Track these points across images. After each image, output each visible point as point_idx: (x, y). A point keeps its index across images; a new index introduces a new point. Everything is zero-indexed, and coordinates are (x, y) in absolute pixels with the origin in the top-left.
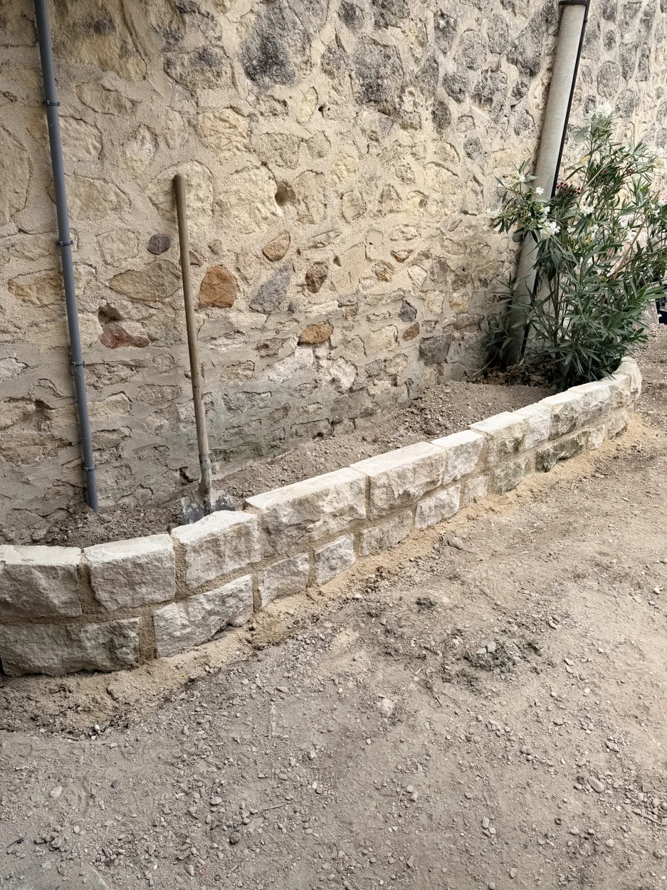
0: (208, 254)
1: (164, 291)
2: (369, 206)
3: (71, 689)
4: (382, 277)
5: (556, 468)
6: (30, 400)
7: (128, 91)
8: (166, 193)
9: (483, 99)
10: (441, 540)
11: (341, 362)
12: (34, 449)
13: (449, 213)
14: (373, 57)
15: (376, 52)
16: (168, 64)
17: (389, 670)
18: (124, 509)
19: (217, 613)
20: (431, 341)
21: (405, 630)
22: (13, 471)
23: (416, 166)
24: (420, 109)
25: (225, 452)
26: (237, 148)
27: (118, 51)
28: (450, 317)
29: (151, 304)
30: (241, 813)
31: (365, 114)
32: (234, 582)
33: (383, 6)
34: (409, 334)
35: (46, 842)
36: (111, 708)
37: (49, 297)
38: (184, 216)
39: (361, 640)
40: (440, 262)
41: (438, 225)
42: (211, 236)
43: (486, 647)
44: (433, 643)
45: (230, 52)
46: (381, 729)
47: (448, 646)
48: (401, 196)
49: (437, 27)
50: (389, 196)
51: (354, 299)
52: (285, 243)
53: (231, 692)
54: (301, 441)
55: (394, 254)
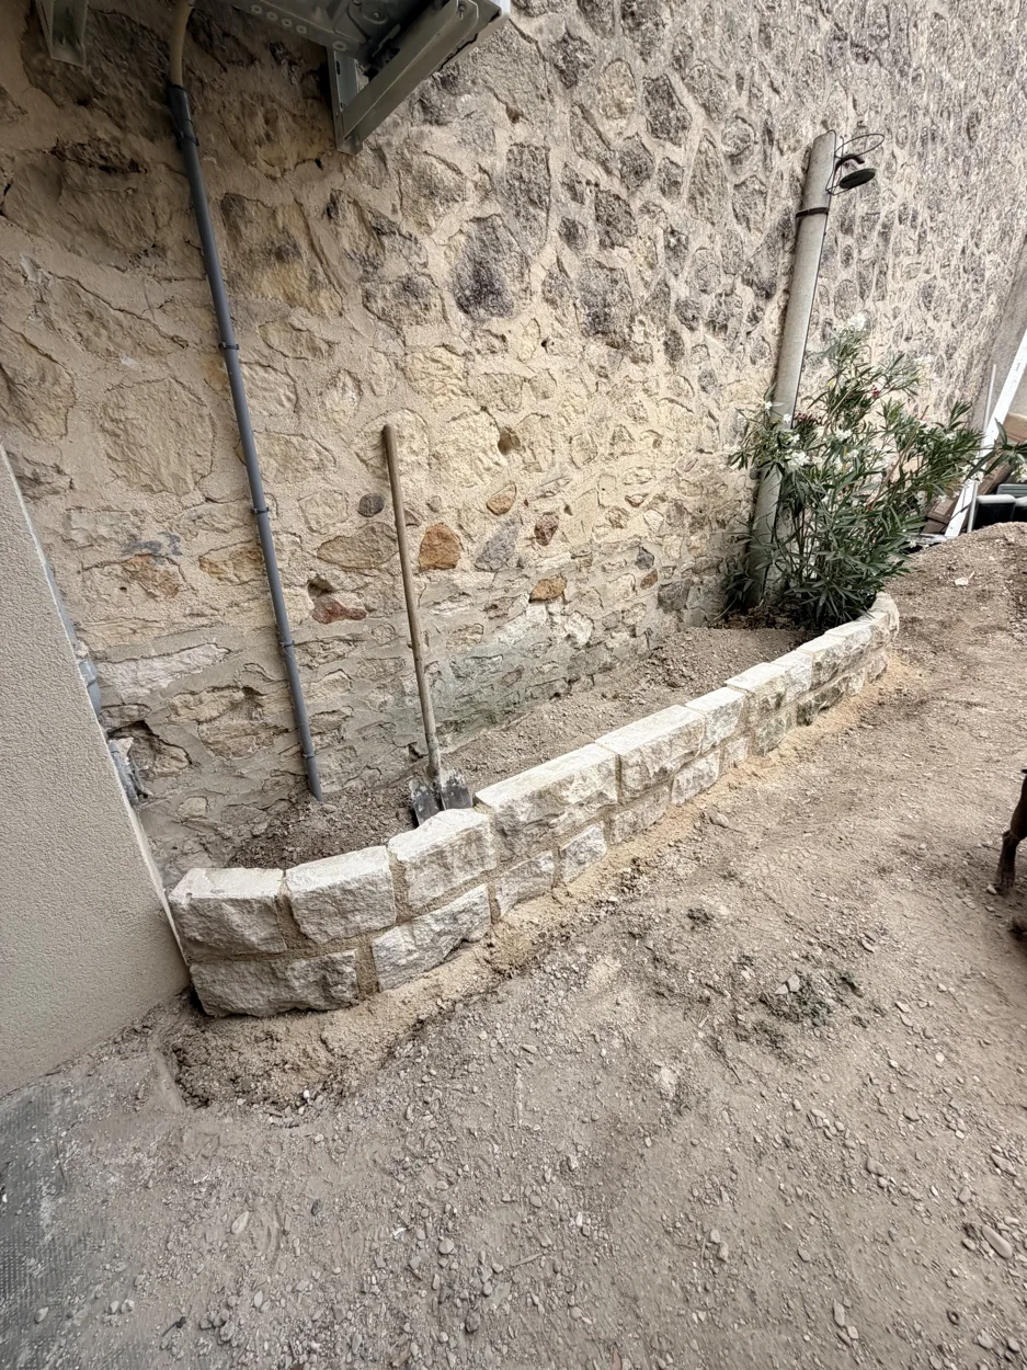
0: (426, 512)
1: (380, 557)
2: (601, 450)
3: (279, 1037)
4: (616, 524)
5: (818, 719)
6: (237, 687)
7: (321, 331)
8: (375, 448)
9: (717, 326)
10: (702, 817)
11: (576, 616)
12: (245, 740)
13: (684, 452)
14: (599, 282)
15: (602, 277)
16: (368, 296)
17: (664, 1019)
18: (350, 794)
19: (449, 932)
20: (670, 587)
21: (678, 957)
22: (224, 766)
23: (648, 404)
24: (651, 340)
25: (456, 722)
26: (453, 392)
27: (306, 282)
28: (689, 562)
29: (366, 572)
30: (480, 1273)
31: (593, 347)
32: (465, 895)
33: (609, 223)
34: (647, 582)
35: (214, 1327)
36: (324, 1063)
37: (248, 572)
38: (397, 472)
39: (623, 972)
40: (676, 504)
41: (674, 466)
42: (428, 493)
43: (787, 983)
44: (717, 978)
45: (439, 281)
46: (663, 1120)
47: (735, 982)
48: (634, 436)
49: (668, 247)
50: (621, 437)
51: (588, 550)
52: (511, 494)
53: (467, 1051)
54: (537, 704)
55: (628, 499)
